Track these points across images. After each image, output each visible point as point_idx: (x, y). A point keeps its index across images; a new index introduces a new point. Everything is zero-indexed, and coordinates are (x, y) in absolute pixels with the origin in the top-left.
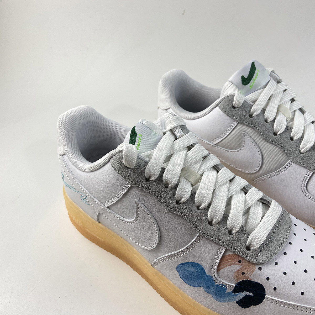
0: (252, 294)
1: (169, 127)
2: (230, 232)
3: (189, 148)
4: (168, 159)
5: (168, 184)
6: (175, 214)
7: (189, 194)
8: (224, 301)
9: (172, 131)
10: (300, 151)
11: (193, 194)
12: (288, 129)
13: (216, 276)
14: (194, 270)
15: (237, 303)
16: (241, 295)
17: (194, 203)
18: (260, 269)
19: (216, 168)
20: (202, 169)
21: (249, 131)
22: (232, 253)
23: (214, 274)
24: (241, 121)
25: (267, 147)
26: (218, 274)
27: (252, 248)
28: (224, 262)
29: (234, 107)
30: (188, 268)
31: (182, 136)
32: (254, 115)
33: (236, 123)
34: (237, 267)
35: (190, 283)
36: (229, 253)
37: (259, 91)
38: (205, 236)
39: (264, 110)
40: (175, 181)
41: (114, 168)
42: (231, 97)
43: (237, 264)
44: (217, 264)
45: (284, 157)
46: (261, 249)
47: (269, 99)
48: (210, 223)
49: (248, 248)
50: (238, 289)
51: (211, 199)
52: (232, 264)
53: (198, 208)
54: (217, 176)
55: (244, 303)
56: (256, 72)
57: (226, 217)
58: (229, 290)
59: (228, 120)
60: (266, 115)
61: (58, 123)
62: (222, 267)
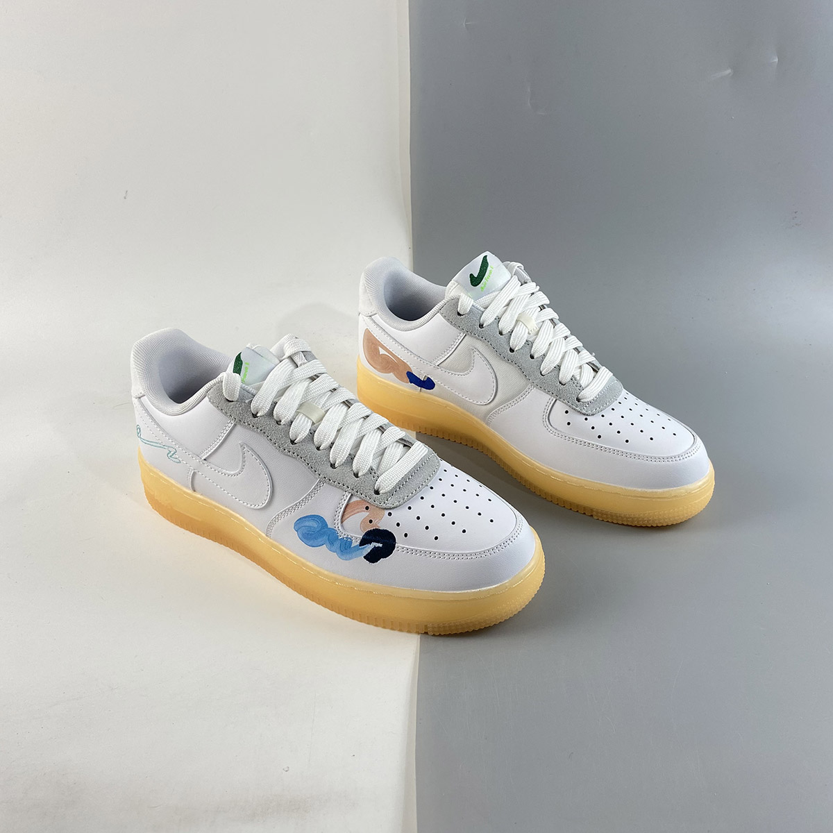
0: (381, 545)
1: (287, 354)
2: (356, 475)
3: (313, 379)
4: (282, 393)
5: (281, 421)
6: (289, 456)
7: (308, 431)
8: (350, 559)
9: (291, 358)
10: (541, 372)
11: (312, 433)
12: (529, 344)
13: (340, 528)
14: (314, 524)
15: (365, 557)
16: (369, 548)
17: (313, 443)
18: (390, 514)
19: (347, 404)
20: (328, 404)
21: (479, 345)
22: (358, 499)
23: (337, 526)
24: (469, 332)
25: (503, 368)
26: (342, 526)
27: (381, 492)
28: (348, 510)
29: (459, 314)
30: (307, 524)
31: (304, 364)
32: (484, 326)
33: (462, 335)
34: (365, 514)
35: (311, 542)
36: (354, 499)
37: (495, 294)
38: (327, 480)
39: (498, 319)
40: (289, 417)
41: (213, 403)
42: (455, 301)
43: (364, 511)
44: (341, 514)
45: (522, 381)
46: (392, 493)
47: (508, 305)
48: (333, 466)
49: (377, 492)
50: (364, 542)
51: (334, 437)
52: (358, 512)
53: (318, 448)
54: (347, 413)
55: (373, 557)
56: (489, 269)
57: (351, 458)
58: (356, 543)
59: (453, 331)
60: (501, 325)
61: (133, 350)
62: (346, 517)
